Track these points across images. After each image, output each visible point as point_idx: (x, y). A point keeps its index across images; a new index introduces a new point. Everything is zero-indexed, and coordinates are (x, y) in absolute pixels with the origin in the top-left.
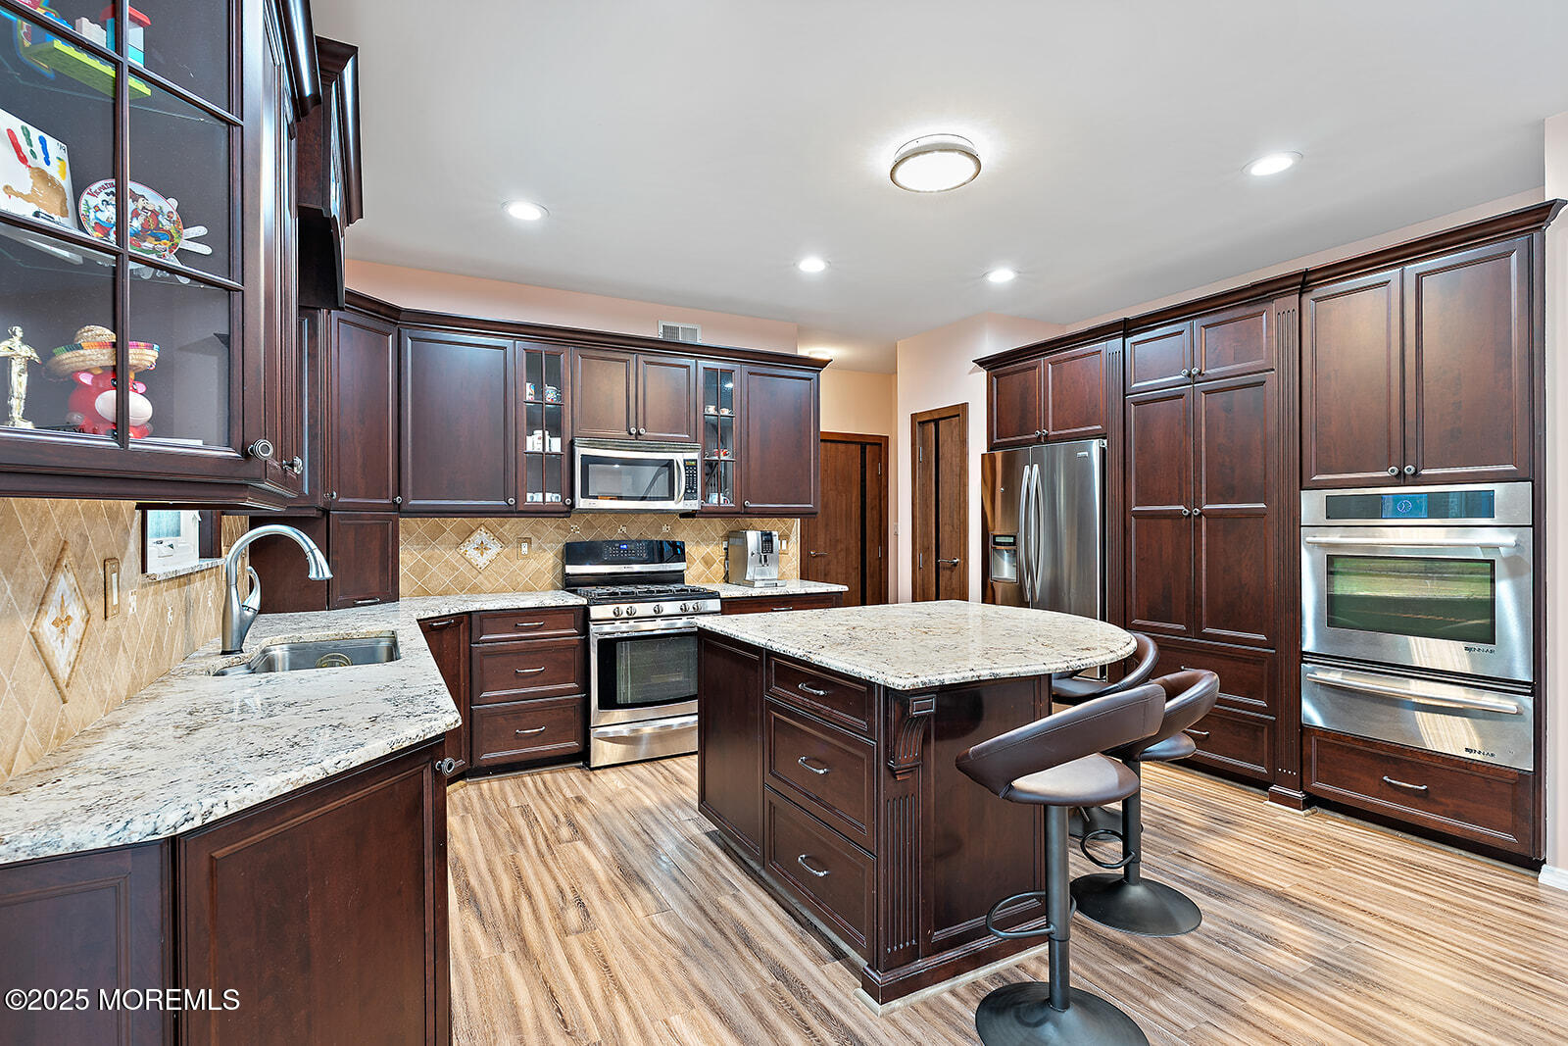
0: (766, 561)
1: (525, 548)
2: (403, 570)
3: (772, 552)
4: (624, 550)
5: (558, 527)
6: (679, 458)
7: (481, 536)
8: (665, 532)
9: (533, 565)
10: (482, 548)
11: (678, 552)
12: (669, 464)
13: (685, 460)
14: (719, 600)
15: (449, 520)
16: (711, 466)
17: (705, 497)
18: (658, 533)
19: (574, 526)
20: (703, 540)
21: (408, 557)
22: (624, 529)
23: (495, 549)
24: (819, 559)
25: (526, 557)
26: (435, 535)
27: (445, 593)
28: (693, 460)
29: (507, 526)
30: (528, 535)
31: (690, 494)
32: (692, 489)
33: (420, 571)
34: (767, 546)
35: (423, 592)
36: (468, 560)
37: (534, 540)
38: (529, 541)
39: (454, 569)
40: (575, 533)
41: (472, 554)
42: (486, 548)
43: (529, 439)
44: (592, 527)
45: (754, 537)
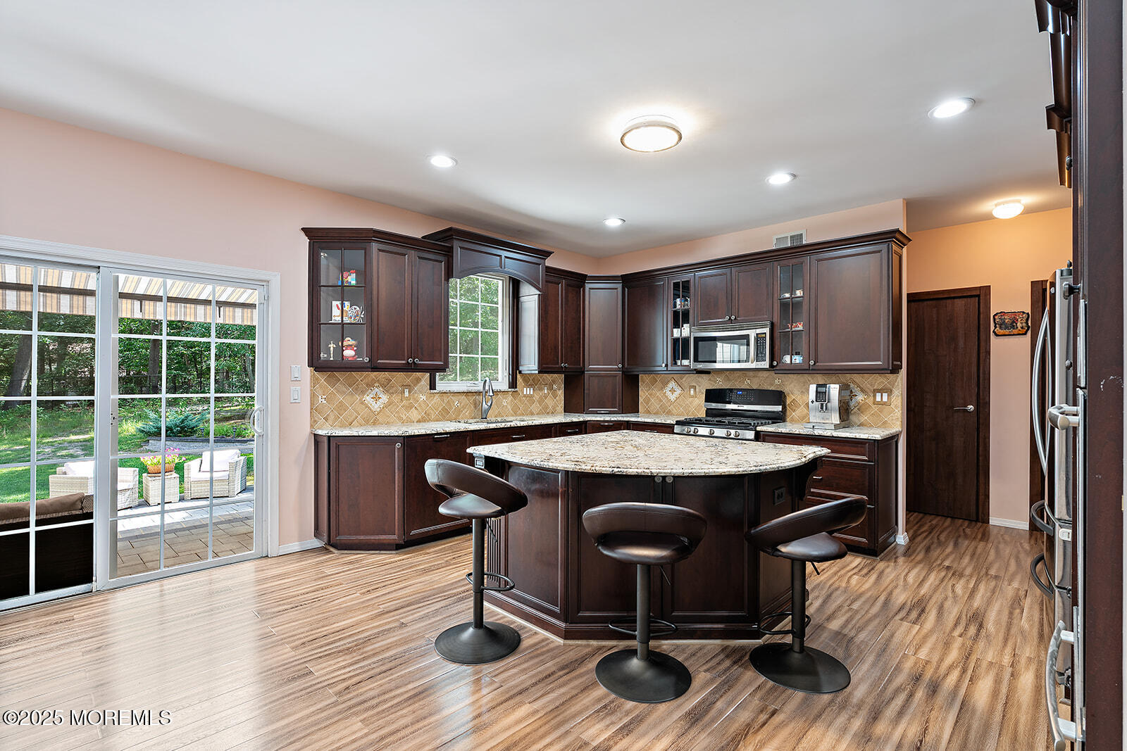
0: (822, 407)
1: (692, 392)
2: (641, 400)
4: (740, 395)
5: (710, 380)
6: (752, 334)
7: (672, 384)
8: (777, 384)
9: (695, 401)
10: (673, 391)
11: (780, 398)
12: (747, 337)
13: (757, 334)
14: (754, 432)
16: (775, 336)
17: (777, 358)
18: (771, 384)
19: (719, 379)
21: (643, 394)
22: (749, 381)
23: (678, 391)
25: (692, 397)
26: (653, 383)
27: (656, 413)
28: (763, 333)
29: (684, 379)
30: (694, 384)
31: (760, 355)
32: (762, 353)
33: (647, 401)
34: (821, 396)
35: (648, 412)
36: (667, 397)
37: (697, 387)
38: (695, 388)
39: (661, 401)
40: (719, 383)
41: (668, 393)
42: (675, 391)
43: (675, 330)
44: (729, 380)
45: (813, 388)
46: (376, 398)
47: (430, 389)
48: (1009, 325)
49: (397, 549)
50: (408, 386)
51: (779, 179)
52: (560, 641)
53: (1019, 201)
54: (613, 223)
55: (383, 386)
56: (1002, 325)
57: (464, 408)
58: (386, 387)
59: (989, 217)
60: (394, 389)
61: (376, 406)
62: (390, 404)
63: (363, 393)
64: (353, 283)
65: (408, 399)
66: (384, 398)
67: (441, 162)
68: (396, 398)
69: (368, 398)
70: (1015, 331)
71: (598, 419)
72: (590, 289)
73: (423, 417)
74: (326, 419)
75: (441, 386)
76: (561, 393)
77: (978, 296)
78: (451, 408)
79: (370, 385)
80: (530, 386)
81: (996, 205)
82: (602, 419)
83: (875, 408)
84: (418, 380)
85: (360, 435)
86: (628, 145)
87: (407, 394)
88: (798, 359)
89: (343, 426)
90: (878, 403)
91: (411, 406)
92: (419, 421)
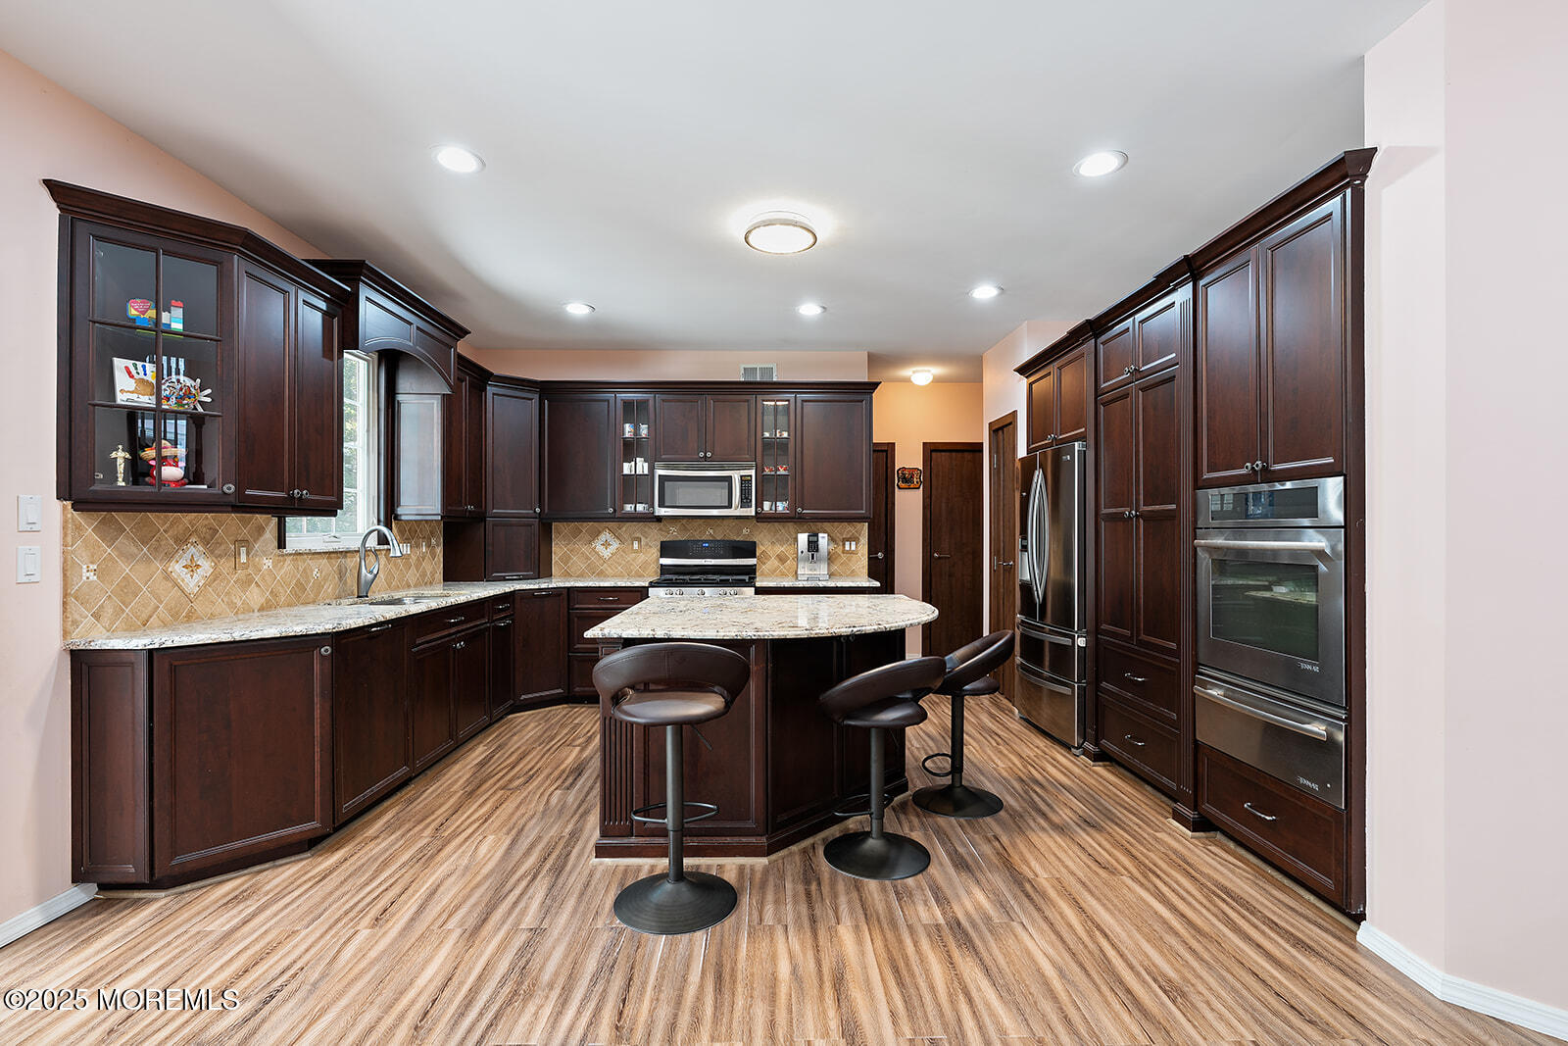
0: (813, 558)
1: (636, 545)
2: (554, 558)
3: (817, 551)
4: (708, 547)
5: (660, 529)
6: (736, 475)
7: (605, 536)
8: (744, 534)
9: (642, 557)
10: (606, 544)
11: (749, 550)
12: (729, 479)
13: (741, 476)
14: (753, 589)
15: (585, 524)
16: (762, 479)
17: (759, 504)
18: (739, 534)
19: (671, 529)
20: (778, 540)
21: (558, 550)
22: (711, 531)
23: (615, 545)
24: (943, 561)
25: (636, 552)
26: (576, 533)
27: (582, 576)
28: (748, 475)
29: (624, 529)
30: (638, 535)
31: (745, 501)
32: (747, 499)
33: (566, 559)
34: (813, 546)
35: (567, 575)
36: (597, 553)
37: (643, 539)
38: (640, 541)
39: (588, 558)
40: (674, 534)
41: (600, 548)
42: (609, 545)
43: (626, 466)
44: (686, 529)
45: (803, 538)
46: (192, 567)
47: (279, 548)
48: (907, 479)
49: (309, 849)
50: (245, 542)
51: (810, 310)
52: (764, 861)
53: (929, 371)
54: (577, 310)
55: (206, 542)
56: (905, 480)
57: (325, 579)
58: (210, 542)
59: (908, 380)
60: (223, 547)
61: (192, 583)
62: (215, 577)
63: (170, 556)
64: (178, 326)
65: (245, 566)
66: (206, 566)
67: (455, 159)
68: (226, 565)
69: (177, 568)
70: (912, 486)
71: (532, 587)
72: (494, 394)
73: (268, 601)
74: (97, 616)
75: (293, 543)
76: (439, 551)
77: (886, 451)
78: (308, 582)
79: (182, 541)
80: (406, 540)
81: (914, 372)
82: (536, 587)
83: (844, 557)
84: (260, 530)
85: (238, 639)
86: (751, 242)
87: (243, 559)
88: (781, 506)
89: (131, 629)
90: (848, 552)
91: (248, 582)
92: (261, 609)
